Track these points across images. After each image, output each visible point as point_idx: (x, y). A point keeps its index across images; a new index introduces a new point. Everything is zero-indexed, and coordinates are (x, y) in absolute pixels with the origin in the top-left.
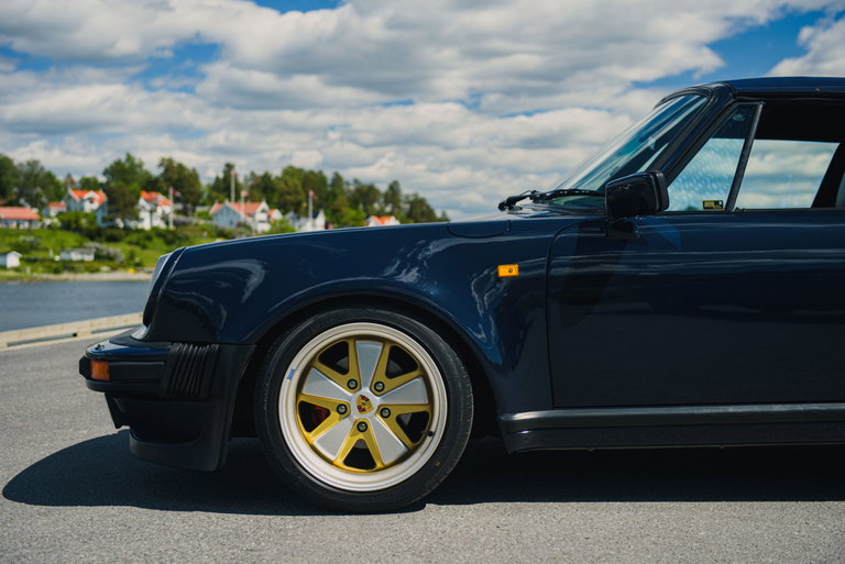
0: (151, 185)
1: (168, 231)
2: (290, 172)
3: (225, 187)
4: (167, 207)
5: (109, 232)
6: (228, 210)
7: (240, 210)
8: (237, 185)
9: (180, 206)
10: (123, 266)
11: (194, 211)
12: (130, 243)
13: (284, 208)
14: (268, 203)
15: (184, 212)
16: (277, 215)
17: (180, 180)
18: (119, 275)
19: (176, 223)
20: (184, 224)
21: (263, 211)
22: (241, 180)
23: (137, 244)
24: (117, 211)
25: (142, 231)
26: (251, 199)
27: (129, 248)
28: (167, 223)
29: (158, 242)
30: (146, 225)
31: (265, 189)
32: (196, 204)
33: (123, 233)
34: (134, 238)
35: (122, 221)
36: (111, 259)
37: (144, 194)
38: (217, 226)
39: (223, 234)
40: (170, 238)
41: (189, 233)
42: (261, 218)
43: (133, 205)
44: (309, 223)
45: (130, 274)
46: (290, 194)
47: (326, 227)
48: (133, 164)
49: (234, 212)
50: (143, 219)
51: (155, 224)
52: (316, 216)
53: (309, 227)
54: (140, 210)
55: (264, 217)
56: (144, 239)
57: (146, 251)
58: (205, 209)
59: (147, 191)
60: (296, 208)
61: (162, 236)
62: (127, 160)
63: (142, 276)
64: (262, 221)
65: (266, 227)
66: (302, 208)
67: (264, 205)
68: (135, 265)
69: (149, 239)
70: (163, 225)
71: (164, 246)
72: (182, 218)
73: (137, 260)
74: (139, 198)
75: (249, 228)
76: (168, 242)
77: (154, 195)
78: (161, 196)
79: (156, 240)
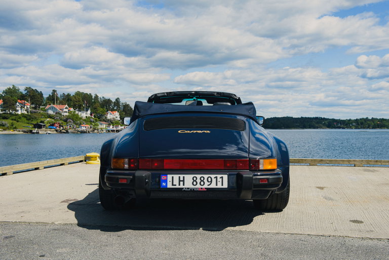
0: (23, 97)
1: (28, 115)
2: (78, 94)
3: (53, 99)
4: (28, 105)
5: (4, 115)
6: (53, 108)
7: (58, 107)
8: (57, 98)
9: (34, 106)
10: (8, 128)
11: (39, 108)
12: (12, 120)
13: (74, 107)
14: (68, 105)
15: (35, 108)
16: (72, 109)
17: (33, 96)
18: (7, 132)
19: (31, 112)
20: (35, 112)
21: (66, 108)
22: (59, 96)
23: (15, 120)
24: (7, 107)
25: (18, 115)
26: (61, 103)
27: (11, 121)
28: (28, 112)
29: (24, 119)
30: (19, 113)
31: (68, 100)
32: (40, 105)
33: (9, 115)
34: (14, 117)
35: (9, 111)
36: (3, 126)
37: (19, 101)
38: (47, 114)
39: (50, 116)
40: (28, 118)
41: (36, 116)
42: (65, 110)
43: (14, 105)
44: (85, 113)
45: (11, 132)
46: (76, 102)
47: (91, 114)
48: (15, 89)
49: (55, 108)
50: (18, 110)
51: (23, 112)
52: (87, 111)
53: (84, 115)
54: (16, 107)
55: (67, 110)
56: (18, 118)
57: (19, 123)
58: (44, 107)
59: (21, 100)
60: (80, 108)
61: (25, 117)
62: (13, 88)
63: (16, 132)
64: (66, 112)
65: (67, 114)
66: (82, 107)
67: (67, 106)
68: (13, 128)
69: (20, 118)
70: (26, 113)
71: (26, 121)
72: (34, 110)
73: (14, 126)
74: (16, 103)
75: (61, 114)
76: (28, 120)
77: (23, 101)
78: (26, 102)
79: (23, 118)
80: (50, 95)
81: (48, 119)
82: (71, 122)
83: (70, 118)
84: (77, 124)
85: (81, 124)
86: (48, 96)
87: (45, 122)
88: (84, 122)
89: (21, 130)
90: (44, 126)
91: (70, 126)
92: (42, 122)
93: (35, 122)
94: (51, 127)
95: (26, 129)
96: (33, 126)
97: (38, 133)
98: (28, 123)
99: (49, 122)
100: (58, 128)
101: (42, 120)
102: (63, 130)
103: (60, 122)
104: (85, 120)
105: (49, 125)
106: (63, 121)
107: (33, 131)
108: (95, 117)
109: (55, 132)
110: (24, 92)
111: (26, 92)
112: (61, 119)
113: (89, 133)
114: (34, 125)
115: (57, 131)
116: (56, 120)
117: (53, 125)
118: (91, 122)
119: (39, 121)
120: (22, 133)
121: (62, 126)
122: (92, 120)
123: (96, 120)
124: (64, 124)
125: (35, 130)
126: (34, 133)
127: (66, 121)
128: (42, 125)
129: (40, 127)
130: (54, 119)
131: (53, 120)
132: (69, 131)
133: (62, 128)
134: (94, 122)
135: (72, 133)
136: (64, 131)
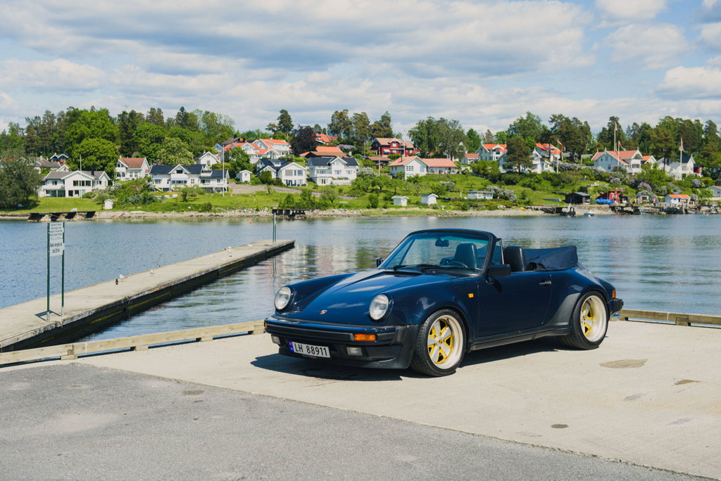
0: (546, 137)
1: (555, 175)
2: (667, 124)
3: (610, 137)
4: (557, 153)
5: (508, 176)
6: (607, 157)
7: (617, 156)
8: (620, 133)
9: (568, 155)
10: (516, 204)
11: (579, 158)
12: (524, 185)
13: (657, 153)
14: (641, 150)
15: (571, 159)
16: (651, 160)
17: (567, 133)
18: (513, 212)
19: (562, 169)
20: (569, 169)
21: (637, 157)
22: (624, 129)
23: (529, 186)
24: (515, 159)
25: (535, 175)
26: (628, 146)
27: (522, 189)
28: (555, 169)
29: (547, 184)
30: (538, 170)
31: (644, 139)
32: (581, 152)
33: (518, 177)
34: (527, 181)
35: (519, 167)
36: (506, 199)
37: (539, 145)
38: (595, 171)
39: (600, 177)
40: (555, 181)
41: (571, 177)
42: (634, 162)
43: (527, 154)
44: (680, 168)
45: (520, 211)
46: (661, 142)
47: (696, 170)
48: (532, 120)
49: (612, 158)
50: (536, 165)
51: (546, 169)
52: (686, 160)
53: (680, 170)
54: (533, 159)
55: (638, 162)
56: (534, 182)
57: (535, 192)
58: (589, 156)
59: (542, 143)
60: (667, 154)
61: (550, 179)
62: (528, 117)
63: (530, 212)
64: (635, 166)
65: (639, 170)
66: (673, 154)
67: (638, 152)
68: (525, 204)
69: (539, 182)
70: (552, 170)
71: (551, 188)
72: (567, 164)
73: (527, 199)
74: (533, 149)
75: (624, 172)
76: (555, 185)
77: (547, 145)
78: (552, 147)
79: (544, 182)
80: (604, 129)
81: (597, 183)
82: (645, 188)
83: (644, 181)
84: (659, 193)
85: (669, 192)
86: (601, 131)
87: (591, 189)
88: (677, 188)
89: (540, 207)
90: (588, 197)
91: (644, 198)
92: (583, 189)
93: (568, 191)
94: (602, 200)
95: (549, 206)
96: (564, 198)
97: (572, 214)
98: (555, 193)
99: (597, 190)
100: (617, 203)
101: (584, 184)
102: (627, 206)
103: (622, 189)
104: (679, 184)
105: (598, 195)
106: (628, 187)
107: (564, 210)
108: (704, 174)
109: (610, 212)
110: (550, 126)
111: (553, 125)
112: (624, 183)
113: (687, 213)
114: (567, 196)
115: (613, 208)
116: (614, 184)
117: (605, 196)
118: (694, 186)
119: (577, 187)
120: (542, 213)
121: (626, 198)
122: (697, 182)
123: (706, 182)
124: (631, 192)
125: (567, 208)
126: (564, 214)
127: (635, 186)
128: (582, 197)
129: (577, 200)
130: (608, 182)
131: (606, 185)
132: (641, 208)
133: (625, 202)
134: (700, 187)
135: (651, 213)
136: (630, 209)
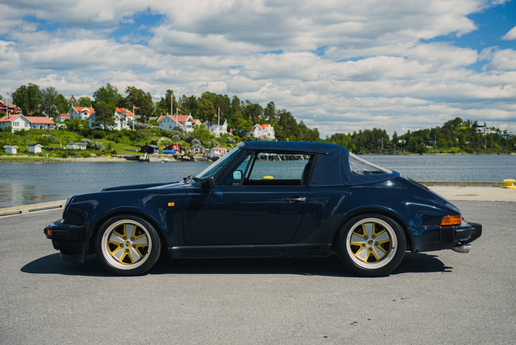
0: (122, 103)
1: (132, 132)
2: (208, 96)
3: (167, 105)
4: (131, 117)
5: (96, 132)
6: (169, 119)
7: (176, 119)
9: (139, 117)
10: (104, 153)
11: (148, 119)
12: (108, 139)
13: (202, 118)
14: (192, 115)
15: (141, 120)
16: (198, 122)
17: (138, 101)
18: (102, 159)
19: (136, 127)
20: (142, 128)
21: (189, 120)
22: (177, 100)
23: (113, 140)
24: (101, 119)
25: (116, 131)
26: (182, 112)
27: (108, 142)
28: (131, 127)
29: (126, 138)
30: (119, 128)
31: (191, 106)
32: (148, 116)
33: (104, 133)
34: (111, 136)
35: (104, 125)
36: (97, 149)
37: (117, 109)
38: (161, 130)
39: (165, 134)
40: (133, 136)
41: (144, 133)
42: (188, 124)
43: (111, 116)
44: (218, 128)
45: (108, 158)
46: (206, 110)
47: (228, 130)
48: (111, 90)
49: (172, 121)
50: (117, 124)
51: (124, 127)
52: (222, 124)
53: (220, 130)
54: (115, 119)
55: (190, 123)
56: (118, 136)
57: (118, 144)
58: (155, 118)
59: (119, 107)
60: (210, 119)
61: (128, 135)
62: (108, 88)
63: (115, 159)
64: (189, 126)
65: (191, 130)
66: (214, 119)
67: (190, 116)
68: (111, 153)
69: (120, 136)
70: (128, 128)
71: (129, 141)
72: (140, 124)
73: (113, 150)
74: (114, 112)
75: (181, 130)
76: (132, 139)
77: (124, 109)
78: (127, 111)
79: (124, 137)
80: (162, 99)
81: (163, 139)
82: (197, 143)
83: (196, 137)
84: (206, 146)
85: (213, 146)
86: (160, 101)
87: (159, 142)
88: (218, 143)
89: (123, 156)
90: (157, 149)
91: (197, 150)
92: (154, 143)
93: (143, 144)
94: (168, 151)
95: (130, 155)
96: (140, 149)
97: (148, 161)
98: (132, 145)
99: (164, 143)
100: (177, 153)
101: (154, 139)
102: (185, 155)
104: (218, 140)
105: (164, 147)
106: (183, 142)
107: (141, 158)
108: (234, 133)
109: (173, 159)
110: (125, 95)
111: (128, 94)
112: (182, 139)
114: (142, 148)
115: (175, 157)
116: (175, 139)
117: (170, 147)
118: (228, 142)
119: (149, 141)
120: (124, 160)
121: (184, 150)
122: (230, 139)
123: (236, 139)
124: (187, 146)
125: (144, 156)
126: (142, 161)
127: (189, 140)
128: (153, 148)
129: (150, 151)
130: (171, 138)
131: (170, 140)
132: (195, 157)
133: (183, 152)
134: (232, 143)
135: (201, 160)
136: (186, 157)
